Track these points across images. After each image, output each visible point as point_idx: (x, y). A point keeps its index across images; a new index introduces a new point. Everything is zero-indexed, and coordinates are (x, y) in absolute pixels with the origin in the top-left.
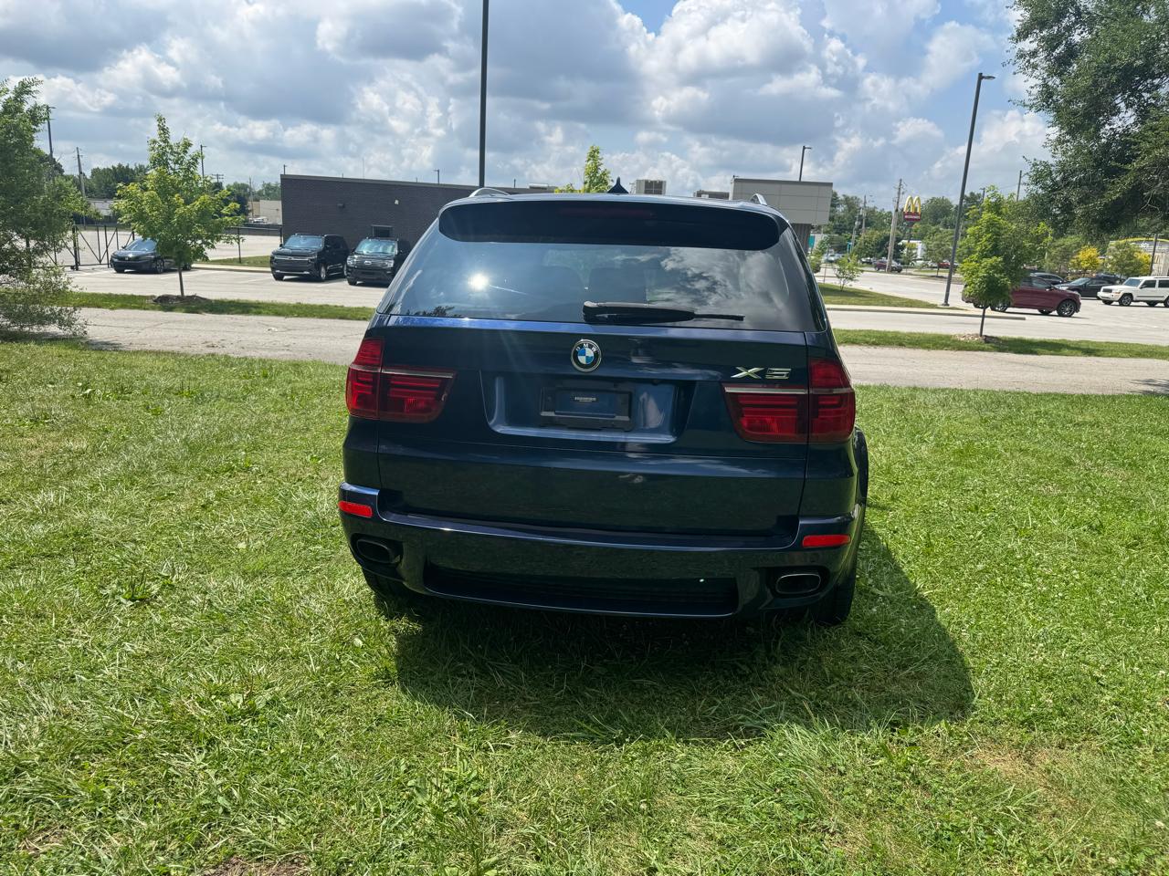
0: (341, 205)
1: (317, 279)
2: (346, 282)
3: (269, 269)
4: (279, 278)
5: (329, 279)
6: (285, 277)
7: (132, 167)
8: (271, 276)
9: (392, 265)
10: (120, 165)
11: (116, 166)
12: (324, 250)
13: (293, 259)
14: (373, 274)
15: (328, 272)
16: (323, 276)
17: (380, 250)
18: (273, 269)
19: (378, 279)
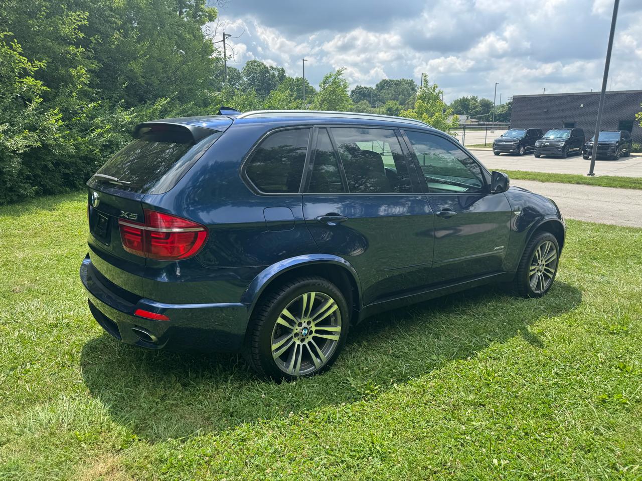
0: (546, 110)
1: (518, 154)
2: (534, 156)
3: (492, 149)
4: (497, 154)
5: (525, 154)
6: (501, 154)
7: (469, 98)
8: (492, 153)
9: (563, 145)
10: (464, 98)
11: (462, 98)
12: (525, 137)
13: (505, 143)
14: (549, 150)
15: (525, 150)
16: (522, 152)
17: (558, 136)
18: (494, 149)
19: (552, 154)
